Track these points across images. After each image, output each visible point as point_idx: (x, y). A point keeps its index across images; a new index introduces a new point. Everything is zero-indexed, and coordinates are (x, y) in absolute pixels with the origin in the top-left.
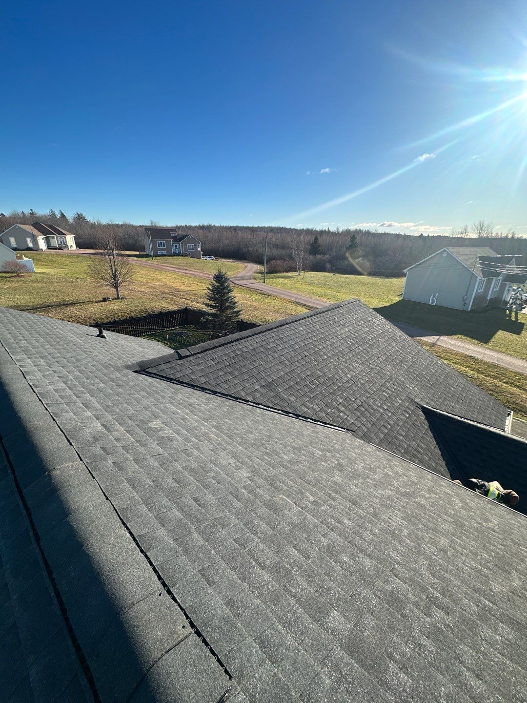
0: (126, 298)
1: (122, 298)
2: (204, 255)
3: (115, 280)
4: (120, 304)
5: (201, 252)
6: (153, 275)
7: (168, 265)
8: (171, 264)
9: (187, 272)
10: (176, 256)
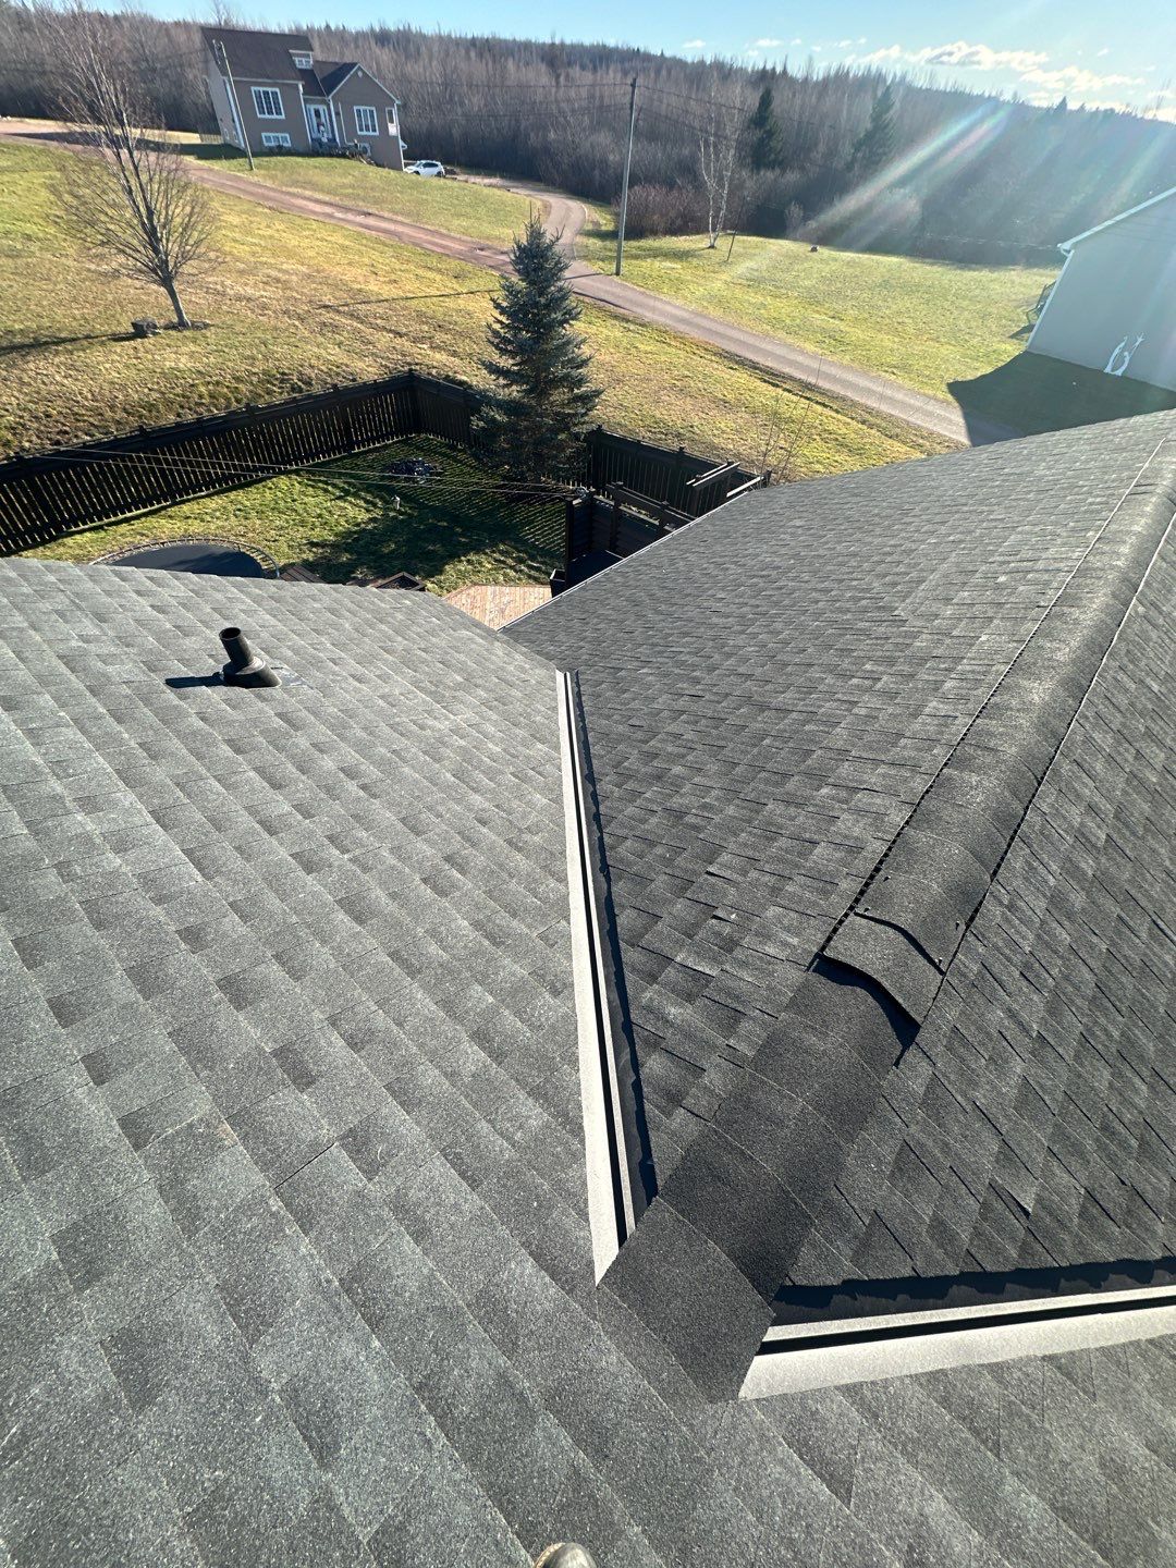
0: (206, 326)
1: (195, 327)
2: (411, 156)
3: (156, 251)
4: (192, 347)
5: (401, 143)
6: (269, 232)
7: (308, 193)
8: (315, 187)
9: (371, 221)
10: (323, 155)
